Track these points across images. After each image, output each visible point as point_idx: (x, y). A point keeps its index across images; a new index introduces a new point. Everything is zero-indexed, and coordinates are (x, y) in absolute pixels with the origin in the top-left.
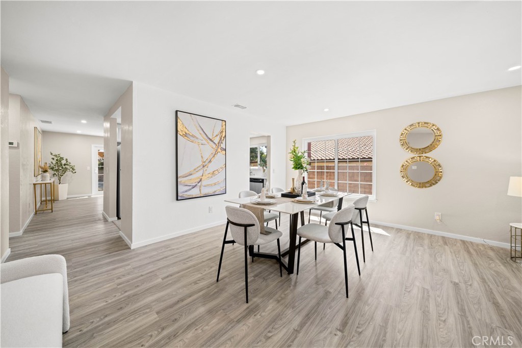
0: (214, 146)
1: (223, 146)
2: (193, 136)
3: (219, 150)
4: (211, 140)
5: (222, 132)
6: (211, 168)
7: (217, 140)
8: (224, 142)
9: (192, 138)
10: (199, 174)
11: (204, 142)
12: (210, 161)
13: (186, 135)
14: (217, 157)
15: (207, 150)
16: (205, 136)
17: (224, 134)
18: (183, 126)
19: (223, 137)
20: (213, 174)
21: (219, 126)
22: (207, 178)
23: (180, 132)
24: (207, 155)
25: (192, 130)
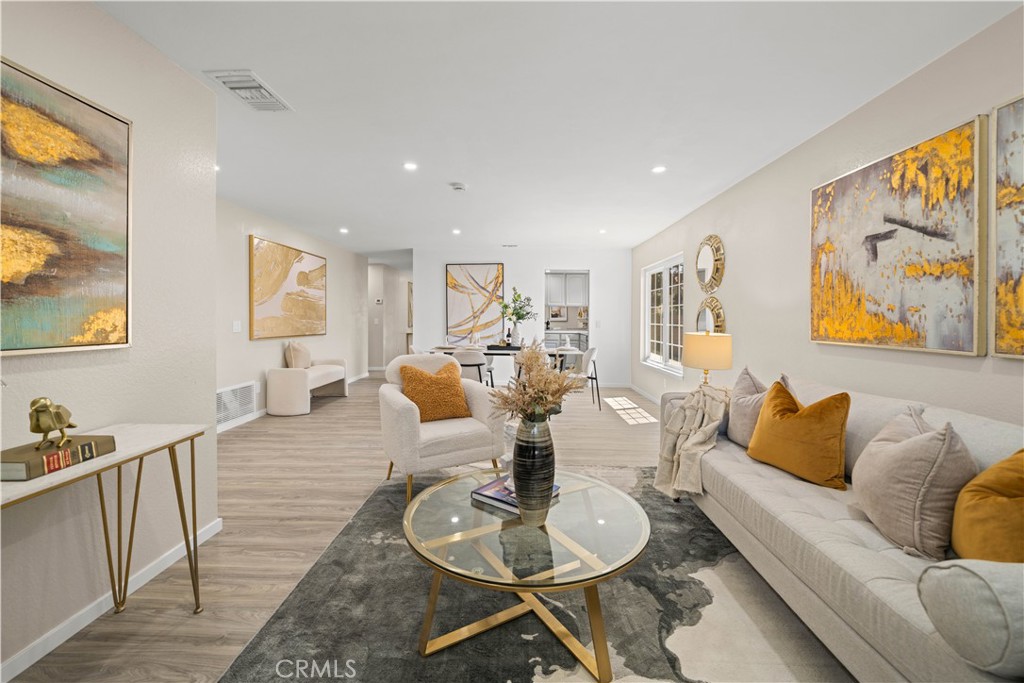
0: (487, 294)
1: (500, 293)
2: (463, 287)
3: (494, 298)
4: (483, 288)
5: (498, 277)
6: (484, 319)
7: (490, 288)
8: (501, 289)
9: (461, 289)
10: (470, 325)
11: (475, 291)
12: (483, 312)
13: (454, 287)
14: (490, 307)
15: (479, 300)
16: (476, 285)
17: (500, 280)
18: (453, 278)
19: (500, 282)
20: (487, 325)
21: (493, 272)
22: (479, 330)
23: (449, 284)
24: (478, 306)
25: (462, 280)
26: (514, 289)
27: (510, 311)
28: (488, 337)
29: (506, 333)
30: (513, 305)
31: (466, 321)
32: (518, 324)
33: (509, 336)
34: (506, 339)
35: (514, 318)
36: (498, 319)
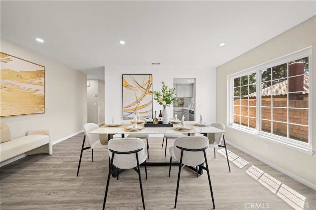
0: (144, 90)
1: (150, 90)
2: (131, 86)
3: (147, 92)
4: (142, 87)
5: (149, 81)
6: (142, 103)
7: (146, 87)
8: (151, 88)
9: (130, 88)
10: (135, 106)
11: (138, 89)
12: (141, 99)
13: (127, 86)
14: (146, 97)
15: (140, 93)
16: (138, 86)
17: (151, 83)
18: (126, 82)
19: (150, 84)
20: (144, 106)
21: (147, 79)
22: (140, 109)
23: (124, 85)
24: (139, 96)
25: (131, 83)
26: (163, 83)
27: (161, 98)
28: (145, 112)
29: (158, 114)
30: (162, 94)
31: (133, 104)
32: (166, 107)
33: (160, 116)
34: (157, 117)
35: (164, 103)
36: (150, 103)
